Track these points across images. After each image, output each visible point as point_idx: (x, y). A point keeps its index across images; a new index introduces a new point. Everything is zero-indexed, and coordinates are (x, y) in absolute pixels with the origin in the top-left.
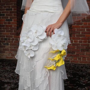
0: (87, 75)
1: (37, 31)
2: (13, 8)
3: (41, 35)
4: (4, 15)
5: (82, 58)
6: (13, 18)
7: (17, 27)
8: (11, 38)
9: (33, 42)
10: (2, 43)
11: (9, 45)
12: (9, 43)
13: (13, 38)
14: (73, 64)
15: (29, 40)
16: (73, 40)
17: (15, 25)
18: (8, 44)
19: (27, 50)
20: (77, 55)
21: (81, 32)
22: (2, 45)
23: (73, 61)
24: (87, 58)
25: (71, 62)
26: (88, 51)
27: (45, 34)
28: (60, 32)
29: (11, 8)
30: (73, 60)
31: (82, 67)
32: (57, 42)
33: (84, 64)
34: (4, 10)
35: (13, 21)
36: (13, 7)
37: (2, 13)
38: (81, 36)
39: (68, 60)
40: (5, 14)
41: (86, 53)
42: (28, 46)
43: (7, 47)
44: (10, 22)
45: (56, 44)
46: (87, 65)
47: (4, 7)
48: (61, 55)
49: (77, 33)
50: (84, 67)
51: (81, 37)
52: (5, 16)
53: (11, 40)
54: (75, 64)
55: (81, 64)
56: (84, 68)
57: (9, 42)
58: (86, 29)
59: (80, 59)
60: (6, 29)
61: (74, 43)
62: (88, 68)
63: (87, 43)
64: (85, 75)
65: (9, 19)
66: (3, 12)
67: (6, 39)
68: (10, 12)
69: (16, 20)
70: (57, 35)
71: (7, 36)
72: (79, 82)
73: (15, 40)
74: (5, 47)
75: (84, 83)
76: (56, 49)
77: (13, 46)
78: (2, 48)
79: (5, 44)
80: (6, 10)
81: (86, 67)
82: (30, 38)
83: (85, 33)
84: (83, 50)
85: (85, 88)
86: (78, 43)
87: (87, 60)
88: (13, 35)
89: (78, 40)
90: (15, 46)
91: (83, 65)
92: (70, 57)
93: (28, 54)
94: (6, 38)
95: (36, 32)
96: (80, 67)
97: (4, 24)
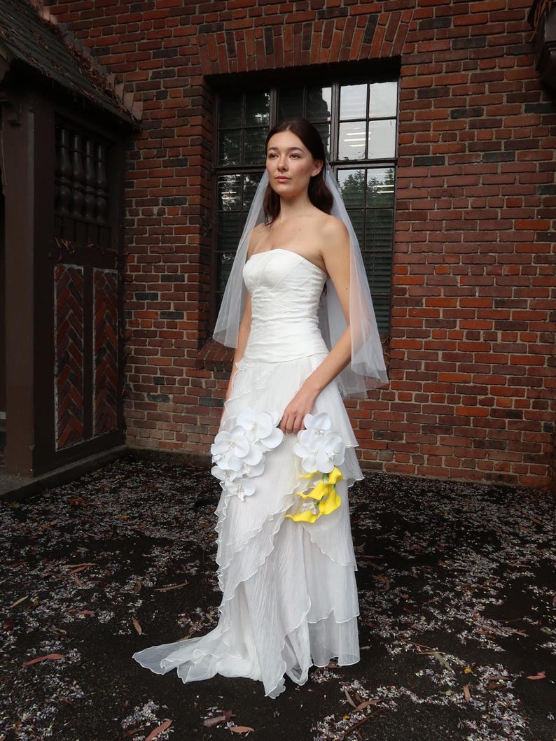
0: (430, 522)
1: (256, 424)
2: (186, 275)
3: (269, 438)
4: (155, 296)
5: (426, 456)
6: (187, 307)
7: (200, 339)
8: (178, 378)
9: (249, 456)
10: (146, 395)
11: (171, 403)
12: (171, 396)
13: (185, 376)
14: (393, 477)
15: (238, 453)
16: (396, 392)
17: (193, 334)
18: (166, 399)
19: (234, 481)
20: (410, 447)
21: (423, 362)
22: (147, 400)
23: (396, 466)
24: (444, 458)
25: (389, 470)
26: (447, 431)
27: (280, 432)
28: (319, 422)
29: (179, 273)
30: (394, 462)
31: (423, 493)
32: (314, 451)
33: (433, 477)
34: (155, 278)
35: (185, 319)
36: (184, 269)
37: (149, 290)
38: (425, 377)
39: (378, 461)
40: (159, 293)
41: (442, 439)
42: (235, 467)
43: (162, 407)
44: (176, 323)
45: (312, 457)
46: (445, 482)
47: (158, 269)
48: (328, 486)
49: (410, 365)
50: (432, 491)
51: (423, 382)
52: (159, 300)
53: (177, 385)
54: (401, 480)
55: (424, 480)
56: (430, 494)
57: (171, 391)
58: (440, 353)
59: (418, 459)
60: (160, 344)
61: (397, 401)
62: (444, 497)
63: (446, 404)
64: (423, 523)
65: (172, 310)
66: (151, 288)
67: (158, 381)
68: (178, 288)
69: (197, 317)
70: (313, 431)
71: (163, 372)
72: (398, 548)
73: (190, 386)
74: (154, 407)
75: (411, 553)
76: (314, 470)
77: (185, 406)
78: (146, 412)
79: (155, 398)
80: (165, 278)
81: (438, 493)
82: (238, 447)
83: (438, 367)
84: (430, 429)
85: (410, 570)
86: (413, 402)
87: (443, 466)
88: (184, 369)
89: (414, 393)
90: (190, 406)
91: (431, 481)
92: (384, 453)
93: (236, 489)
94: (158, 375)
95: (254, 430)
96: (417, 491)
97: (153, 329)
